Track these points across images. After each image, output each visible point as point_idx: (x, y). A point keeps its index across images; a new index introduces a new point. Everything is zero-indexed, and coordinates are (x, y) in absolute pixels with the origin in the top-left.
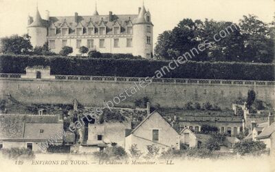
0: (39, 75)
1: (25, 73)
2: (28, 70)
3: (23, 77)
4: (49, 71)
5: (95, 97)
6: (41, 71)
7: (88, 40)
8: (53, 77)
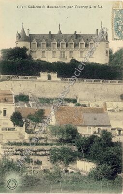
0: (49, 78)
1: (39, 75)
2: (42, 74)
3: (38, 78)
4: (56, 75)
5: (88, 94)
6: (51, 74)
7: (61, 52)
8: (59, 79)
